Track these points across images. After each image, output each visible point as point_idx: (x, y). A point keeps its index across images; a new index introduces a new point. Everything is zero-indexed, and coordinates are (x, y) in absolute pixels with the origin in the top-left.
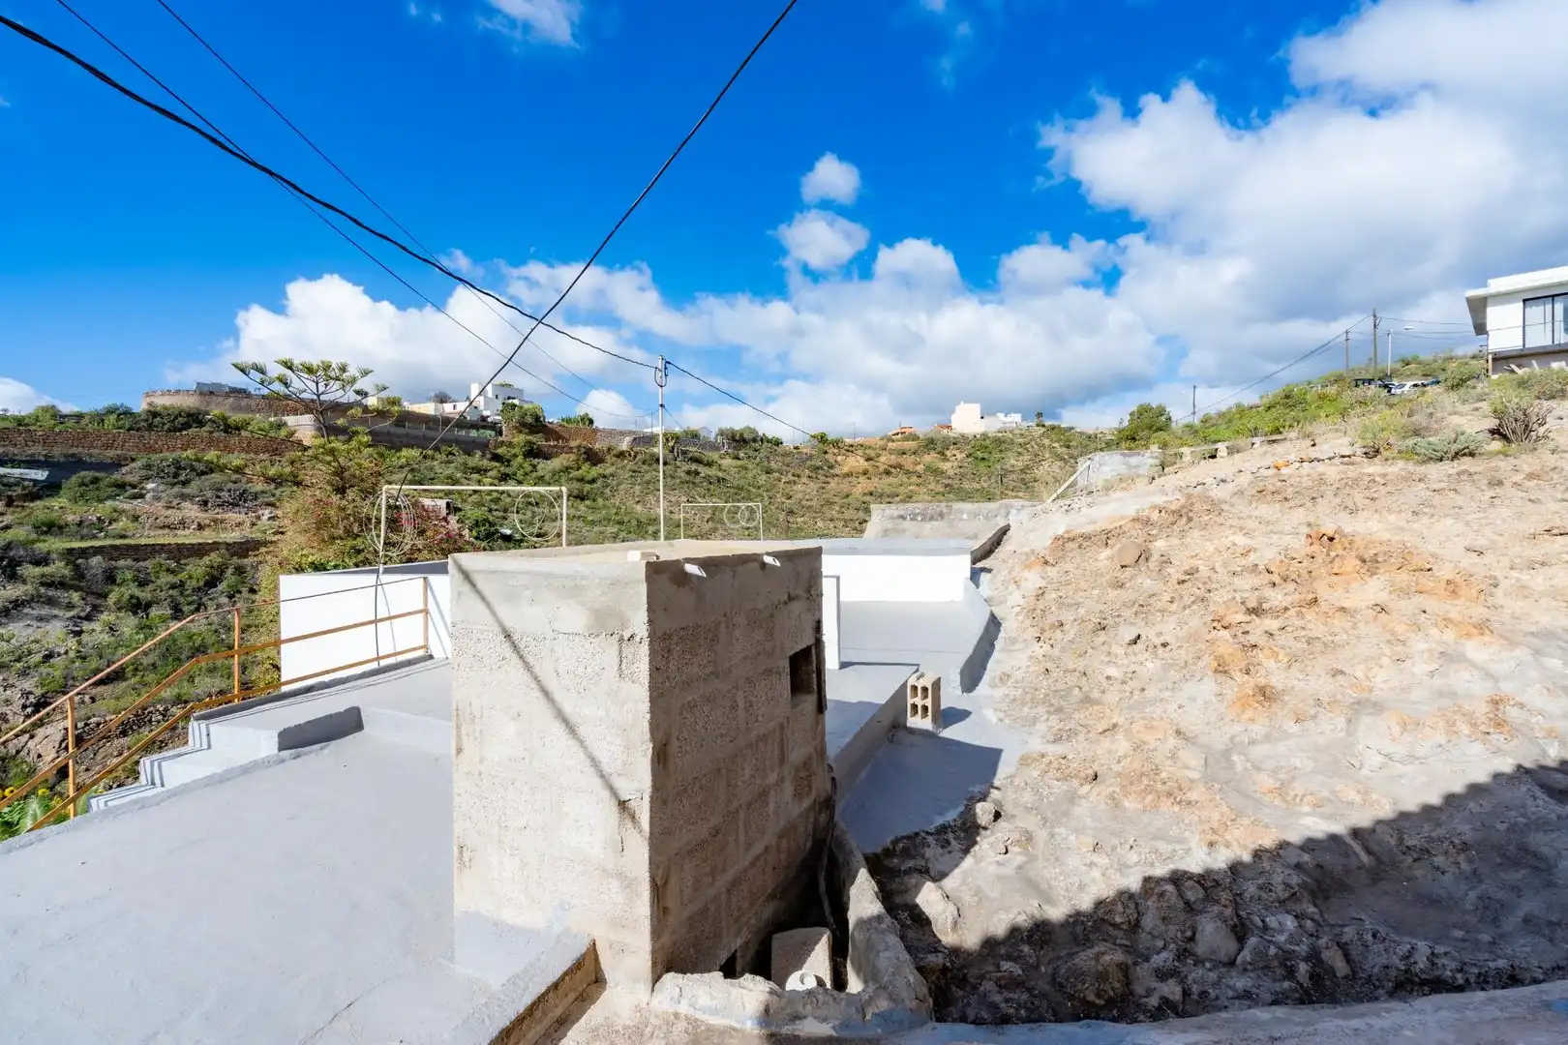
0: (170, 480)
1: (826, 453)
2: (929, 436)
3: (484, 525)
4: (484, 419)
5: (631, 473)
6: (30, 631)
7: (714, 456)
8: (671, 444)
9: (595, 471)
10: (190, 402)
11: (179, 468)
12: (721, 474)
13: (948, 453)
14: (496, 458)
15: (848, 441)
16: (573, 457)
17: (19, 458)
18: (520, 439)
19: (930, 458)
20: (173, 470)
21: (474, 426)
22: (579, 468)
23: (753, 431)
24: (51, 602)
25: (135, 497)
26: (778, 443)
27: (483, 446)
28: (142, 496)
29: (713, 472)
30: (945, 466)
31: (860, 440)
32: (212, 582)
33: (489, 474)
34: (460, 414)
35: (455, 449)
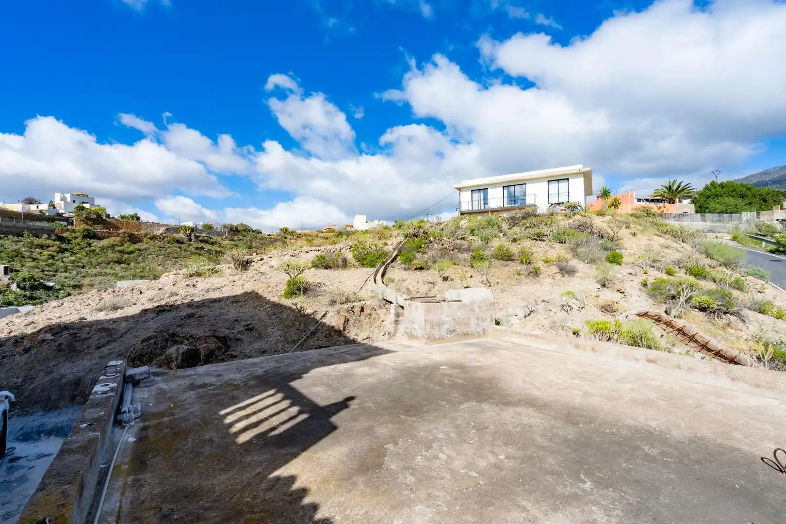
1: (286, 238)
2: (340, 230)
3: (29, 281)
4: (60, 215)
5: (158, 248)
7: (219, 239)
8: (188, 232)
9: (132, 247)
12: (218, 249)
14: (60, 239)
15: (299, 232)
16: (119, 239)
18: (83, 226)
21: (50, 219)
22: (122, 245)
23: (244, 225)
26: (259, 232)
27: (50, 232)
29: (216, 248)
31: (306, 232)
33: (50, 249)
34: (41, 211)
35: (26, 233)
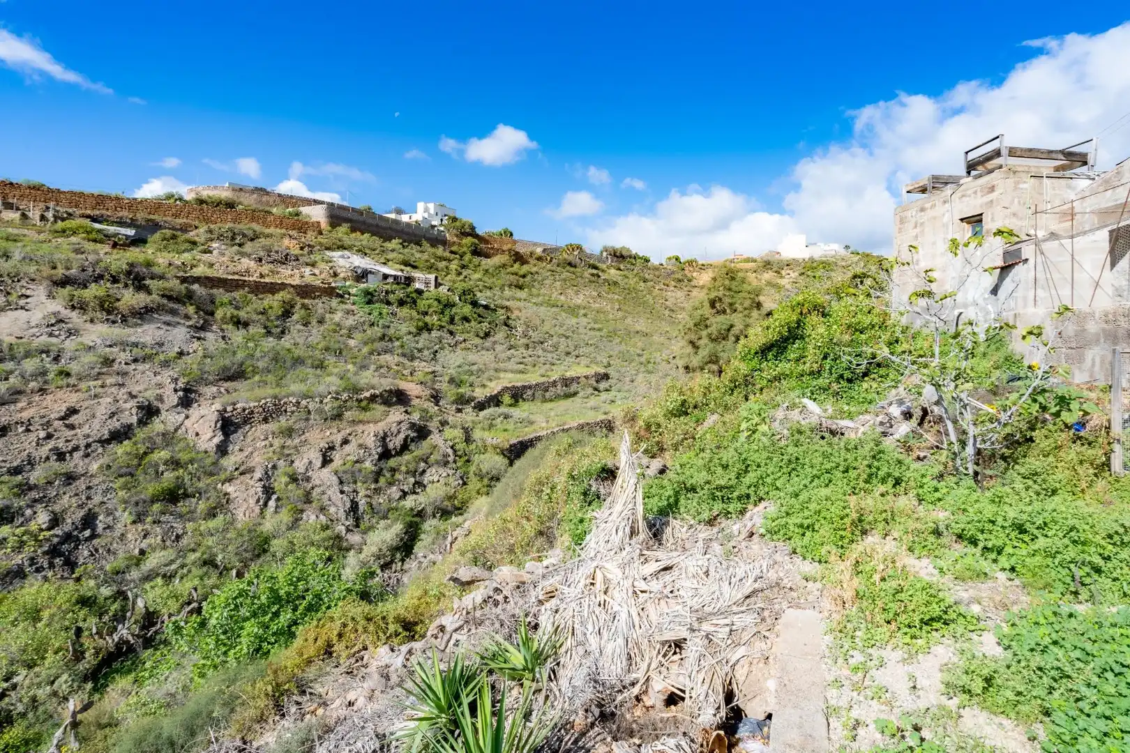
0: (229, 242)
1: (683, 270)
2: (765, 259)
4: (434, 227)
5: (550, 272)
6: (162, 332)
7: (604, 267)
8: (576, 253)
9: (525, 268)
10: (225, 194)
11: (234, 234)
12: (613, 279)
13: (783, 272)
14: (453, 253)
15: (699, 261)
16: (506, 257)
17: (111, 219)
18: (465, 241)
19: (768, 275)
20: (230, 234)
22: (512, 266)
23: (628, 250)
24: (173, 312)
25: (205, 252)
26: (647, 261)
27: (444, 243)
28: (211, 252)
30: (783, 282)
31: (709, 261)
32: (287, 314)
34: (416, 222)
35: (424, 243)
